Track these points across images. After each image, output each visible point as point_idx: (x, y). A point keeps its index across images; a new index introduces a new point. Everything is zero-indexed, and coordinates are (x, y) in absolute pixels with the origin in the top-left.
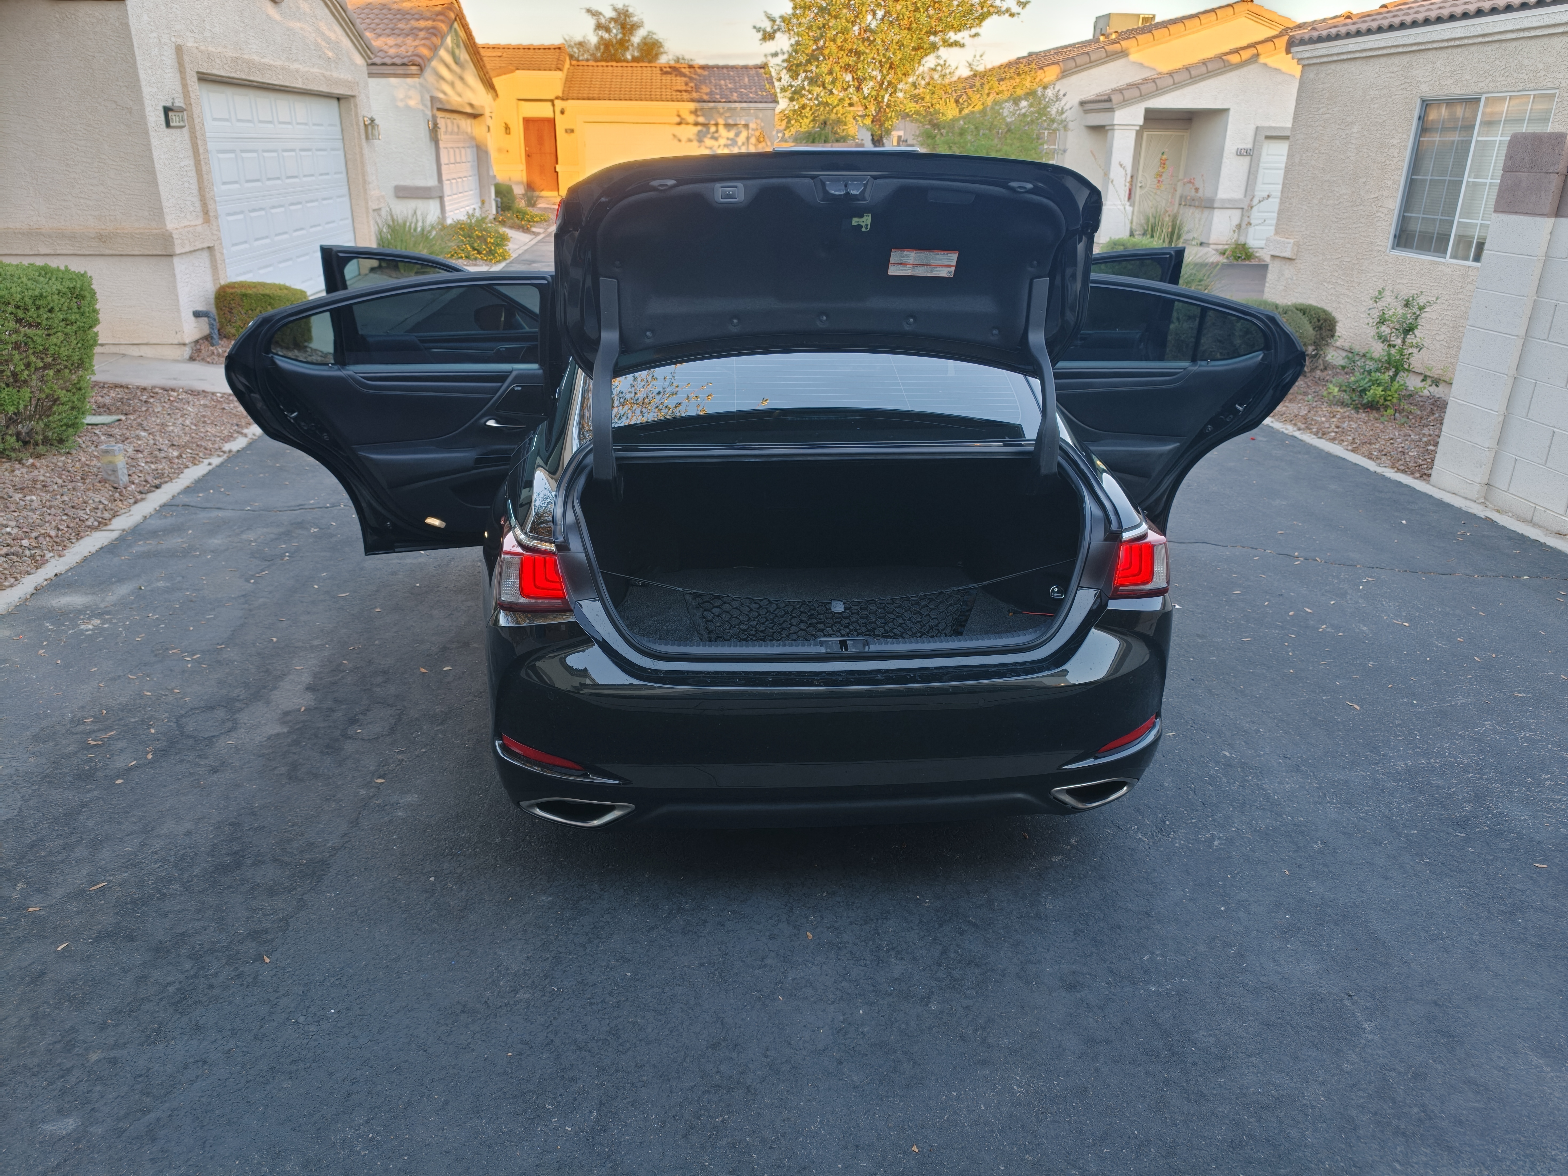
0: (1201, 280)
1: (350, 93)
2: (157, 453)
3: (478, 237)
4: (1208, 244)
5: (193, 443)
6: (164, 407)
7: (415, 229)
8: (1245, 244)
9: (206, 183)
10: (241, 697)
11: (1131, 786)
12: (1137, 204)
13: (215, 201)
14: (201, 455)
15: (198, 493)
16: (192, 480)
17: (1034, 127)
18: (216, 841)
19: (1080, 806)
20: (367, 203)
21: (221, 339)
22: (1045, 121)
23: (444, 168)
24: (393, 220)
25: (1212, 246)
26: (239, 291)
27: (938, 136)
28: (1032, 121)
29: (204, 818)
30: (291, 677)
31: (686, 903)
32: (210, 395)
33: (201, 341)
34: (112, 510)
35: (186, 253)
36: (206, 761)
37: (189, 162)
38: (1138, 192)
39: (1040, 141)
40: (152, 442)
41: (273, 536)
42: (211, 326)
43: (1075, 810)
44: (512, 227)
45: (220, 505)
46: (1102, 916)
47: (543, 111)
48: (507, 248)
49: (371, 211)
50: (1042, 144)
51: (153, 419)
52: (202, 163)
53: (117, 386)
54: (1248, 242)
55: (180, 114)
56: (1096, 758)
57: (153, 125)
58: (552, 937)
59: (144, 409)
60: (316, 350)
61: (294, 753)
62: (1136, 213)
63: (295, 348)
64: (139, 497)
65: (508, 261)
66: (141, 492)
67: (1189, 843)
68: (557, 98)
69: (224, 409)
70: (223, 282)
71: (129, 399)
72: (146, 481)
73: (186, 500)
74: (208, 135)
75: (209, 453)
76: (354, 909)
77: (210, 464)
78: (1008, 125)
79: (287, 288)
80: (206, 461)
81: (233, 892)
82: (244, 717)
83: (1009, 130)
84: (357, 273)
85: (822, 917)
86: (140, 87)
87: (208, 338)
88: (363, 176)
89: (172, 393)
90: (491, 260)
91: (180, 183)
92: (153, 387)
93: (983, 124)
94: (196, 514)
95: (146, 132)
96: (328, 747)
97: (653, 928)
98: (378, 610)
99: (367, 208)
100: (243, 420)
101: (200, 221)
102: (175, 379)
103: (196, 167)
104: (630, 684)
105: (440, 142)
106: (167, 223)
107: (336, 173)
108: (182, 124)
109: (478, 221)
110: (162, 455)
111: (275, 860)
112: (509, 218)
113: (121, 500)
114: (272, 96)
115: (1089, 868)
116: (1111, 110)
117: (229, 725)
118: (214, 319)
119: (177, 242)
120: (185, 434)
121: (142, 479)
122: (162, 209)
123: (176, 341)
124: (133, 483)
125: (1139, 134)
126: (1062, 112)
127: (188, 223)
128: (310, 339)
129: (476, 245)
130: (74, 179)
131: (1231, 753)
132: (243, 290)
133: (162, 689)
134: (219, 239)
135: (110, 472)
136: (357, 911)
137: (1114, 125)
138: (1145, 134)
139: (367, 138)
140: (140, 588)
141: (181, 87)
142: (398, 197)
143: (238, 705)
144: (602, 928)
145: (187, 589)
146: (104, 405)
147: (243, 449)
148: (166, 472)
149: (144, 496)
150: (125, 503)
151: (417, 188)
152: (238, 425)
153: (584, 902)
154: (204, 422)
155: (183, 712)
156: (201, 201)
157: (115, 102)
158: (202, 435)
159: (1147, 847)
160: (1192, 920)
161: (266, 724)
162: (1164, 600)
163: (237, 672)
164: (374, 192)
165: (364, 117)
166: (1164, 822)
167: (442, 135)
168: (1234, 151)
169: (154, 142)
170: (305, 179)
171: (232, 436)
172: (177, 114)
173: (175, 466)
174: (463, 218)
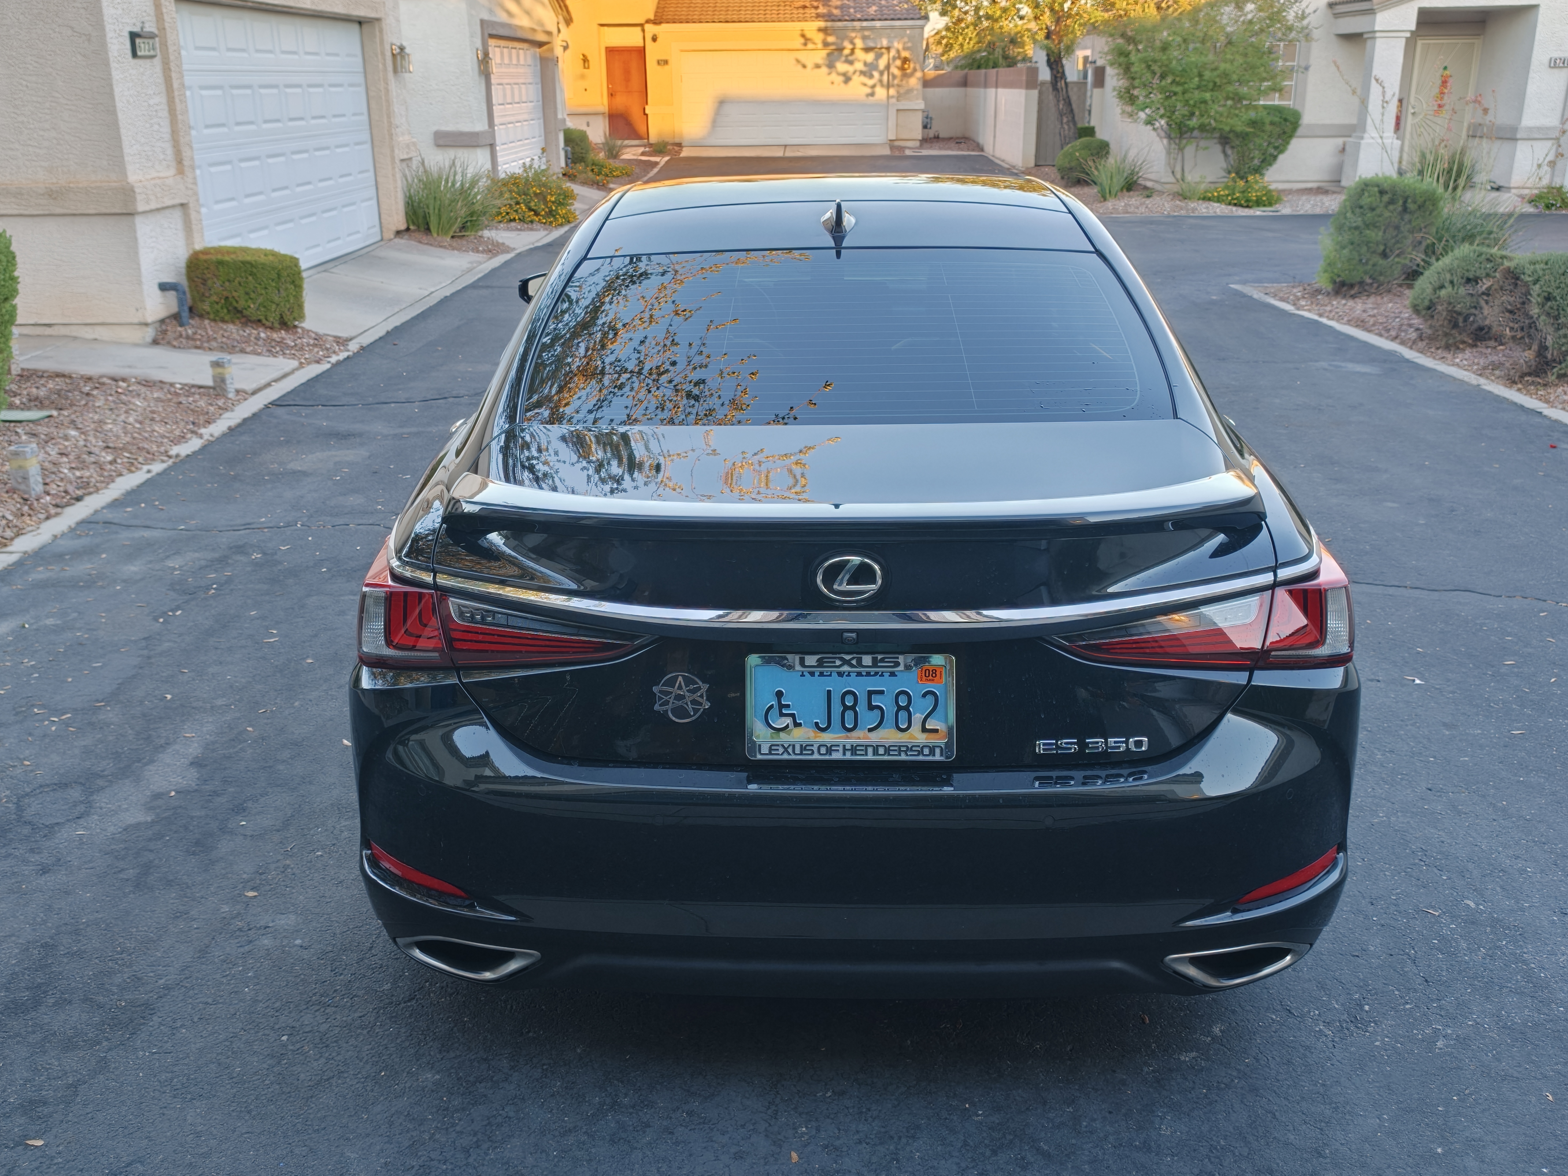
0: (1490, 233)
1: (373, 15)
2: (85, 456)
3: (536, 194)
4: (1509, 189)
5: (133, 444)
6: (107, 400)
7: (453, 185)
8: (1561, 187)
9: (180, 126)
10: (106, 773)
11: (1299, 955)
12: (1408, 136)
13: (191, 148)
14: (141, 460)
15: (127, 507)
16: (123, 491)
17: (1263, 36)
18: (17, 969)
19: (1213, 982)
20: (393, 151)
21: (192, 318)
22: (1279, 29)
23: (496, 109)
24: (425, 171)
25: (1513, 191)
26: (214, 258)
27: (1133, 53)
28: (1262, 30)
29: (13, 935)
30: (177, 747)
31: (626, 1095)
32: (168, 386)
33: (168, 321)
34: (16, 526)
35: (151, 211)
36: (37, 857)
37: (160, 100)
38: (1409, 122)
39: (1272, 56)
40: (82, 443)
41: (203, 563)
42: (181, 302)
43: (1207, 989)
44: (584, 183)
45: (148, 523)
46: (1245, 1151)
47: (631, 38)
48: (572, 208)
49: (397, 161)
50: (1277, 59)
51: (91, 415)
52: (177, 100)
53: (58, 375)
54: (1565, 184)
55: (151, 41)
56: (1235, 911)
57: (116, 54)
58: (426, 1136)
59: (83, 402)
60: (308, 331)
61: (151, 851)
62: (1406, 148)
63: (281, 329)
64: (53, 511)
65: (572, 225)
66: (57, 506)
67: (1397, 1042)
68: (648, 21)
69: (180, 403)
70: (198, 247)
71: (69, 391)
72: (66, 492)
73: (109, 515)
74: (185, 67)
75: (151, 458)
76: (169, 1075)
77: (149, 471)
78: (1228, 35)
79: (274, 254)
80: (145, 468)
81: (18, 1043)
82: (102, 800)
83: (1230, 43)
84: (379, 238)
85: (818, 1130)
86: (101, 8)
87: (176, 317)
88: (389, 117)
89: (121, 383)
90: (551, 223)
91: (148, 125)
92: (101, 377)
93: (1193, 35)
94: (117, 533)
95: (107, 64)
96: (197, 843)
97: (570, 1131)
98: (310, 661)
99: (393, 158)
100: (201, 417)
101: (172, 172)
102: (130, 367)
103: (169, 106)
104: (525, 777)
105: (492, 76)
106: (129, 174)
107: (354, 114)
108: (152, 53)
109: (536, 173)
110: (92, 459)
111: (86, 1000)
112: (581, 172)
113: (30, 515)
114: (273, 20)
115: (1235, 1074)
116: (1371, 12)
117: (81, 808)
118: (184, 293)
119: (139, 197)
120: (126, 433)
121: (61, 489)
122: (123, 157)
123: (136, 321)
124: (49, 494)
125: (1411, 44)
126: (1303, 17)
127: (155, 175)
128: (301, 317)
129: (532, 204)
130: (22, 122)
131: (1477, 905)
132: (220, 257)
133: (12, 759)
134: (196, 194)
135: (20, 480)
136: (172, 1079)
137: (1375, 32)
138: (1420, 43)
139: (395, 71)
140: (24, 627)
141: (153, 8)
142: (438, 146)
143: (101, 782)
144: (500, 1125)
145: (79, 629)
146: (36, 399)
147: (194, 453)
148: (93, 480)
149: (59, 510)
150: (34, 518)
151: (461, 134)
152: (193, 423)
153: (483, 1085)
154: (152, 419)
155: (28, 790)
156: (174, 147)
157: (72, 28)
158: (146, 435)
159: (1330, 1045)
160: (1389, 1166)
161: (127, 810)
162: (1347, 673)
163: (111, 738)
164: (403, 139)
165: (392, 44)
166: (1361, 1007)
167: (495, 68)
168: (1546, 62)
169: (116, 75)
170: (313, 122)
171: (183, 437)
172: (146, 41)
173: (106, 474)
174: (519, 171)
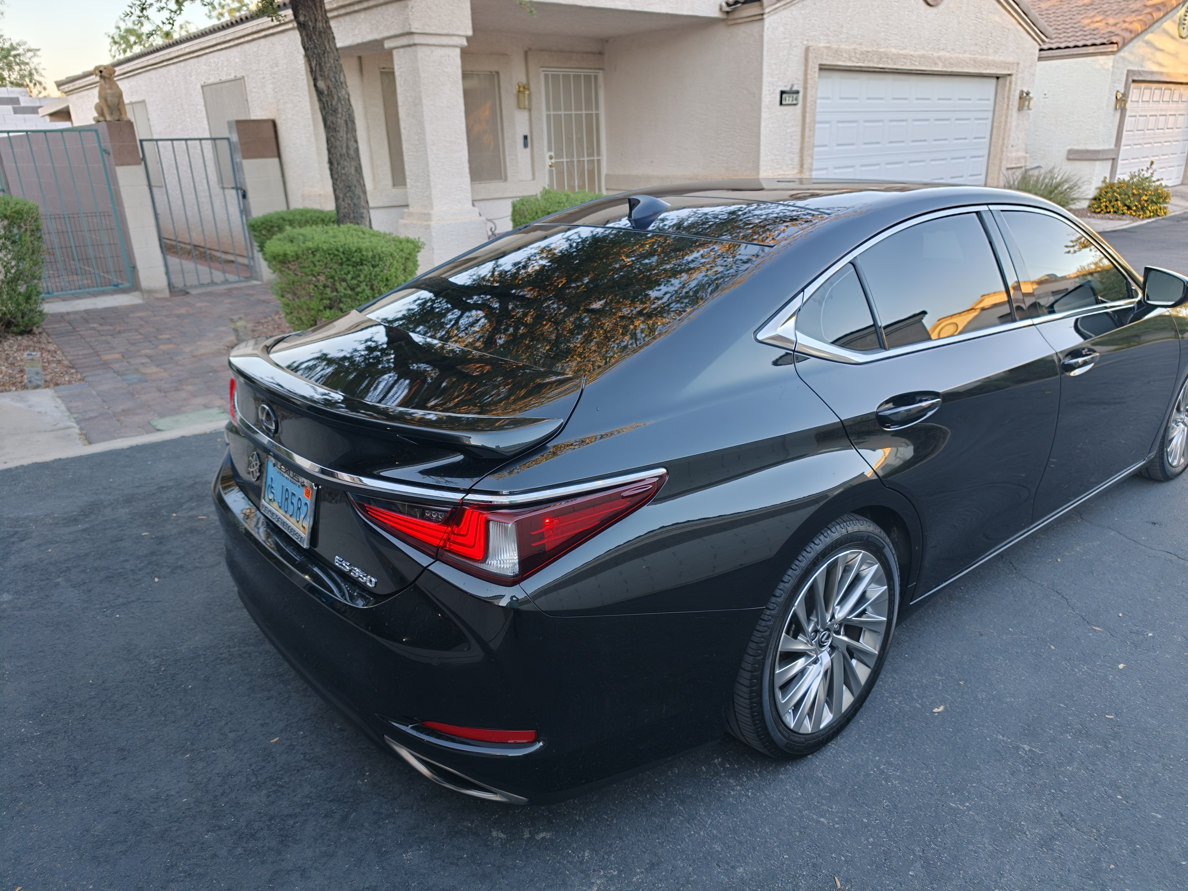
1: (1004, 72)
3: (1134, 195)
9: (807, 145)
13: (813, 158)
20: (1001, 162)
23: (1125, 135)
37: (795, 130)
49: (1003, 169)
52: (808, 129)
57: (767, 103)
74: (818, 110)
88: (1004, 139)
90: (1140, 215)
91: (783, 144)
95: (759, 109)
99: (1000, 167)
103: (802, 133)
105: (1127, 111)
106: (761, 171)
107: (978, 138)
108: (794, 102)
109: (1140, 180)
122: (759, 162)
127: (782, 173)
129: (1128, 202)
139: (1020, 109)
141: (803, 76)
142: (1069, 159)
156: (800, 157)
165: (1019, 91)
167: (1131, 104)
169: (765, 115)
170: (935, 142)
172: (792, 95)
174: (1127, 178)
